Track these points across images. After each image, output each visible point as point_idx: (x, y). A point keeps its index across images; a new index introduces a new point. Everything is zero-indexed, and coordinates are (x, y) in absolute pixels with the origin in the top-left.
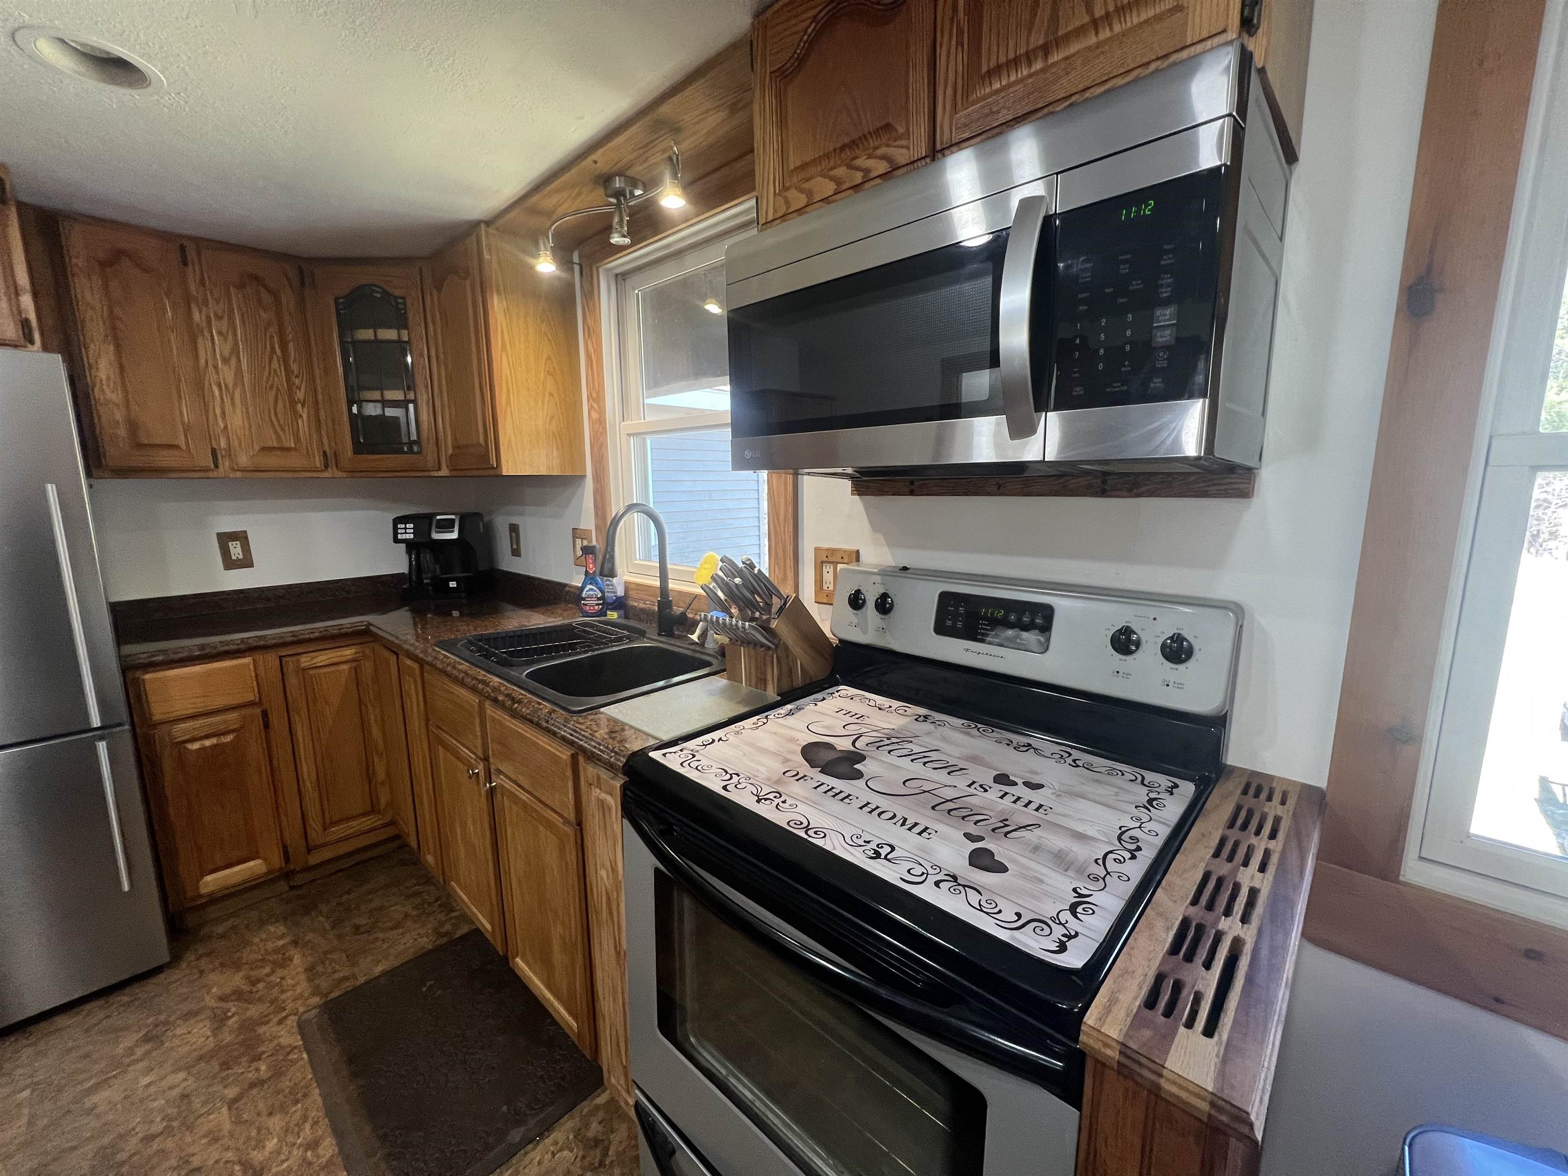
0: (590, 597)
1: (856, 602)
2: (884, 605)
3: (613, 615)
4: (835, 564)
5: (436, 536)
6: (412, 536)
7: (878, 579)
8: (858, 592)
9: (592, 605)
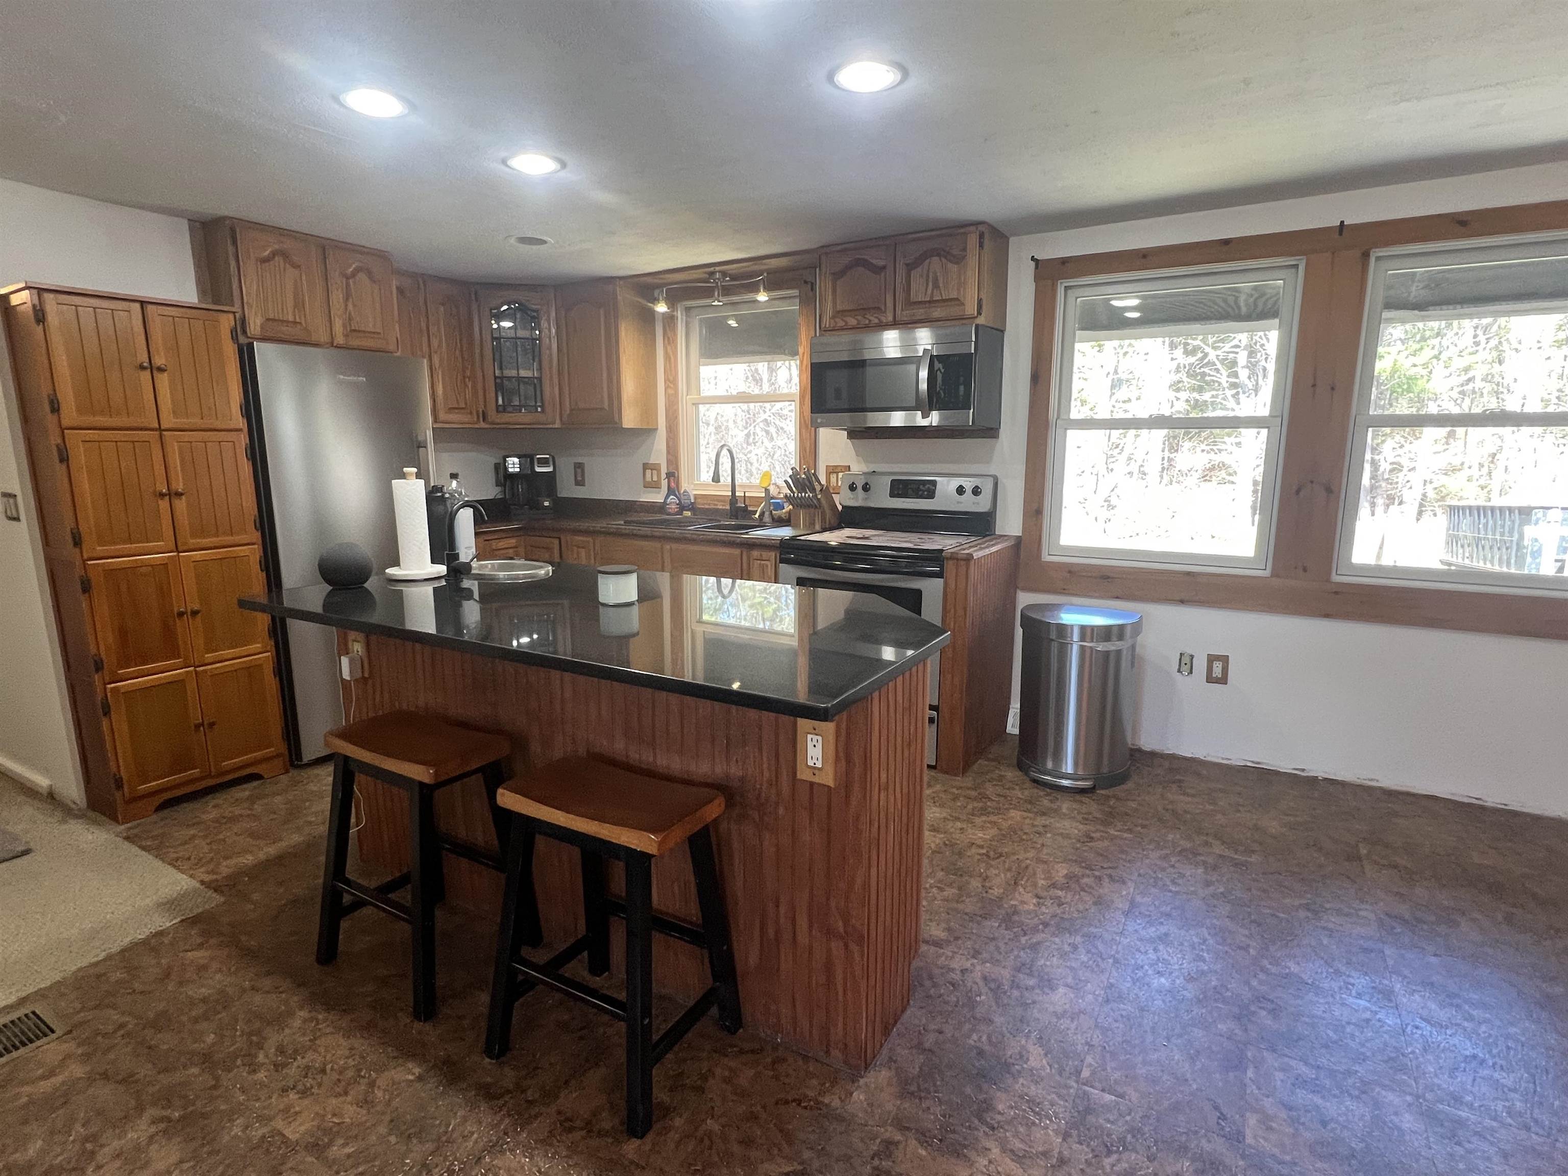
0: (671, 503)
1: (852, 488)
2: (866, 488)
3: (688, 514)
4: (837, 473)
5: (538, 469)
6: (518, 470)
7: (862, 477)
8: (853, 483)
9: (673, 508)
